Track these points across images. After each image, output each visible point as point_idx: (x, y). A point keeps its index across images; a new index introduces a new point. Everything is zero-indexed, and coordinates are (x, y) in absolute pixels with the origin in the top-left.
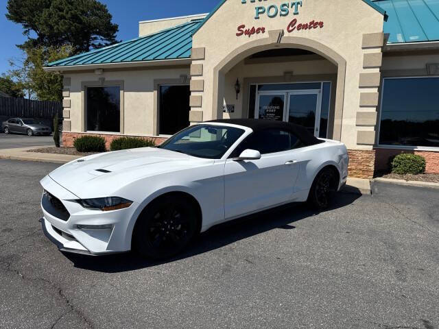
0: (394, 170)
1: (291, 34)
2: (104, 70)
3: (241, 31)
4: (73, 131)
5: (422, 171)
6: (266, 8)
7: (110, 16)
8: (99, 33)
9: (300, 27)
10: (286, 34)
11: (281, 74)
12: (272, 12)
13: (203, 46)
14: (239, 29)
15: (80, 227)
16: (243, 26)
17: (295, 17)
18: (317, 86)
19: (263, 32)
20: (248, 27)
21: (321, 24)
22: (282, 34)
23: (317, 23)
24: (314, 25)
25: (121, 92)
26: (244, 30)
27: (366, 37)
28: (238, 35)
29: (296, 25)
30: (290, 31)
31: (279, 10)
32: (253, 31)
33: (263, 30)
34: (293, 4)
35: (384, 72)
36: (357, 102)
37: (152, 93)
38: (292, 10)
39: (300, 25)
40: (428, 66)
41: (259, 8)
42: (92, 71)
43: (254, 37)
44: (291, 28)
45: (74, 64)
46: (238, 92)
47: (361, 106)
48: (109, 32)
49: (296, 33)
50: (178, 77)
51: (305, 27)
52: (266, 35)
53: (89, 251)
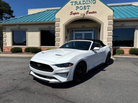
0: (116, 53)
1: (87, 15)
2: (20, 25)
3: (72, 13)
4: (7, 46)
5: (123, 54)
6: (79, 7)
7: (10, 7)
8: (6, 13)
9: (90, 13)
10: (86, 15)
11: (81, 27)
12: (81, 8)
13: (59, 17)
14: (71, 12)
15: (57, 74)
16: (72, 12)
17: (88, 10)
18: (92, 31)
19: (79, 14)
20: (74, 12)
21: (96, 12)
22: (84, 15)
23: (95, 12)
24: (94, 12)
25: (27, 32)
26: (73, 13)
27: (109, 17)
28: (71, 14)
29: (89, 12)
30: (87, 14)
31: (83, 8)
32: (75, 14)
33: (79, 13)
34: (88, 6)
35: (113, 26)
36: (107, 34)
37: (38, 32)
38: (87, 8)
39: (90, 12)
40: (122, 25)
41: (77, 7)
42: (15, 25)
43: (76, 15)
44: (87, 13)
45: (8, 22)
46: (68, 32)
47: (108, 36)
48: (10, 12)
49: (88, 15)
50: (48, 27)
51: (91, 13)
52: (79, 15)
53: (61, 82)
